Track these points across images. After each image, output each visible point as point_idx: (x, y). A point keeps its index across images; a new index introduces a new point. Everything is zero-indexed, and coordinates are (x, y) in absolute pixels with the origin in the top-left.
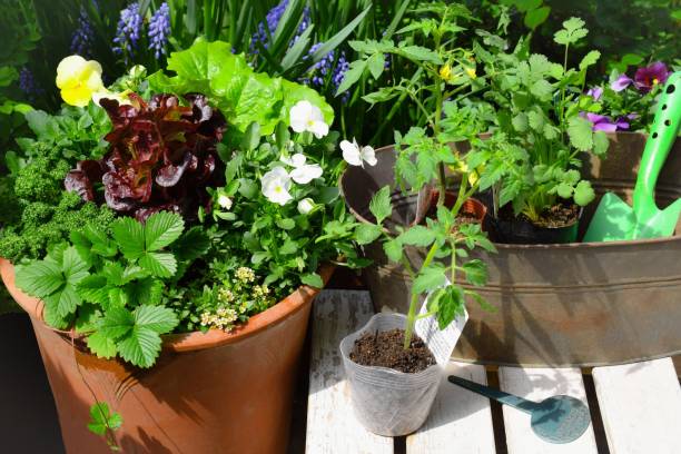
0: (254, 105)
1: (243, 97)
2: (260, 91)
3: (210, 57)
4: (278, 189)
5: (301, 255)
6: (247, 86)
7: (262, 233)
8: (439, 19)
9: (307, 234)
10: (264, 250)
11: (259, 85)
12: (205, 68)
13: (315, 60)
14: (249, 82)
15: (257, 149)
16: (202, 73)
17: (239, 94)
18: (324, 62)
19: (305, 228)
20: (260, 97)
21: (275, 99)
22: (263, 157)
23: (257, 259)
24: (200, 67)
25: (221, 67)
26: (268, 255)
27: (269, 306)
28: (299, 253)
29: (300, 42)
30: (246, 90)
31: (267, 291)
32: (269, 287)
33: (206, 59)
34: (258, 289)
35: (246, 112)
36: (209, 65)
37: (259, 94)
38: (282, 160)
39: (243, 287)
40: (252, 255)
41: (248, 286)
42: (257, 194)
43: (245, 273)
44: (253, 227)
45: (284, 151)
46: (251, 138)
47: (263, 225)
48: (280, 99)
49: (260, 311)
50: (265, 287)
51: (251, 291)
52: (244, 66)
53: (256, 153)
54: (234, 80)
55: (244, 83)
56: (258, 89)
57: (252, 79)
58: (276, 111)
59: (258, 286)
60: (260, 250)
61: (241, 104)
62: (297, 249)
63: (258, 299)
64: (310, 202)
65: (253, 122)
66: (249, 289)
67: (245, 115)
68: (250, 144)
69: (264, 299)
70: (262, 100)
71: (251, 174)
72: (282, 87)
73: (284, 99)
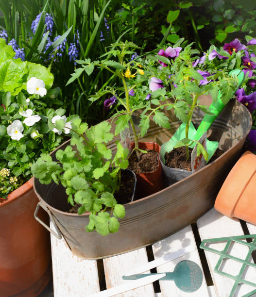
0: (13, 77)
1: (8, 72)
2: (16, 69)
4: (16, 132)
5: (32, 162)
6: (10, 67)
7: (13, 151)
8: (120, 50)
9: (34, 151)
10: (14, 159)
11: (16, 66)
13: (54, 47)
14: (10, 65)
15: (9, 106)
17: (6, 70)
18: (61, 46)
19: (33, 148)
20: (16, 72)
21: (24, 73)
22: (12, 111)
23: (11, 164)
26: (16, 162)
27: (18, 187)
28: (30, 161)
29: (45, 36)
30: (9, 69)
31: (16, 180)
32: (17, 178)
34: (12, 179)
35: (10, 80)
38: (20, 113)
39: (4, 179)
40: (8, 161)
41: (7, 178)
42: (6, 133)
43: (5, 172)
44: (7, 149)
45: (21, 109)
46: (6, 100)
47: (11, 148)
48: (26, 73)
49: (14, 190)
50: (15, 178)
51: (9, 180)
52: (8, 55)
53: (9, 109)
54: (3, 64)
55: (8, 65)
56: (15, 68)
57: (12, 63)
58: (25, 79)
59: (12, 178)
60: (12, 159)
61: (7, 76)
62: (29, 159)
63: (13, 183)
64: (36, 133)
65: (7, 92)
66: (7, 179)
67: (9, 81)
68: (6, 104)
69: (15, 184)
70: (18, 74)
71: (6, 121)
72: (27, 66)
73: (28, 72)
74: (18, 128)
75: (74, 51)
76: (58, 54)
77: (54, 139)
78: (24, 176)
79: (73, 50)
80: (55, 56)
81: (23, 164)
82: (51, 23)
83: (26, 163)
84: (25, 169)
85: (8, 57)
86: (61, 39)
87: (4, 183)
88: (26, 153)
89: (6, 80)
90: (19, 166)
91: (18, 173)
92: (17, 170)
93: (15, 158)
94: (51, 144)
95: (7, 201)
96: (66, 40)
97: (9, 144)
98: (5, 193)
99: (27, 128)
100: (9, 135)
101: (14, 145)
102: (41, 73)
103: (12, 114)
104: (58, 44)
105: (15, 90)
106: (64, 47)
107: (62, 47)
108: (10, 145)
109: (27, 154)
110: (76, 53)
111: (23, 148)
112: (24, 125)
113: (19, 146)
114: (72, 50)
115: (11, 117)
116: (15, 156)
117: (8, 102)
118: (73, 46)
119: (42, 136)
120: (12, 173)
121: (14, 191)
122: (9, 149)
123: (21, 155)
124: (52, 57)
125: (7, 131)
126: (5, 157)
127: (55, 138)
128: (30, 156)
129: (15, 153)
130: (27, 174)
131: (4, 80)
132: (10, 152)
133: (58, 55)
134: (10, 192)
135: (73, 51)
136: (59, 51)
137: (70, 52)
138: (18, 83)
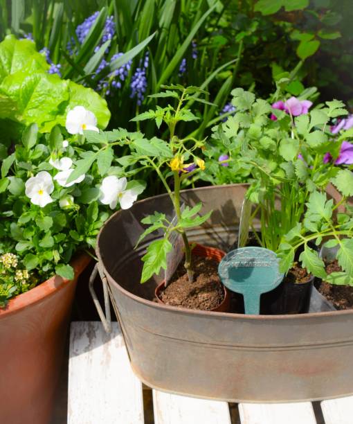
0: (43, 102)
1: (35, 94)
2: (49, 91)
3: (15, 54)
4: (41, 191)
5: (58, 249)
6: (39, 85)
7: (28, 226)
9: (65, 231)
10: (28, 240)
11: (49, 85)
12: (10, 64)
13: (112, 69)
14: (41, 82)
15: (33, 148)
16: (6, 67)
17: (31, 91)
18: (121, 70)
19: (64, 225)
20: (49, 96)
21: (61, 99)
22: (37, 156)
23: (21, 247)
24: (5, 62)
25: (23, 64)
26: (30, 245)
27: (29, 289)
28: (56, 247)
29: (100, 52)
30: (38, 88)
31: (27, 276)
32: (29, 273)
33: (11, 55)
34: (19, 273)
35: (36, 107)
36: (14, 61)
37: (49, 93)
38: (51, 162)
39: (7, 271)
40: (17, 242)
41: (11, 270)
42: (23, 193)
43: (9, 259)
44: (19, 221)
45: (53, 155)
46: (29, 138)
47: (27, 220)
48: (66, 99)
49: (21, 293)
50: (26, 272)
51: (14, 274)
52: (39, 67)
53: (31, 152)
54: (28, 79)
55: (36, 82)
56: (48, 88)
57: (44, 79)
58: (61, 109)
59: (19, 271)
60: (24, 240)
61: (32, 100)
62: (55, 243)
63: (20, 281)
64: (69, 200)
65: (32, 124)
66: (12, 272)
67: (35, 110)
68: (27, 143)
69: (24, 283)
70: (51, 98)
71: (24, 172)
72: (69, 88)
73: (69, 99)
74: (45, 185)
75: (141, 83)
76: (114, 83)
77: (95, 217)
78: (40, 272)
79: (140, 80)
80: (109, 85)
81: (42, 250)
82: (110, 32)
83: (47, 249)
84: (44, 259)
85: (38, 69)
86: (124, 59)
87: (5, 279)
88: (50, 233)
89: (29, 106)
90: (35, 253)
91: (32, 264)
92: (30, 258)
93: (30, 239)
94: (90, 223)
95: (7, 311)
96: (131, 62)
97: (23, 212)
98: (6, 296)
99: (59, 190)
100: (28, 195)
101: (32, 215)
102: (90, 103)
103: (35, 162)
104: (118, 66)
105: (43, 125)
106: (126, 72)
107: (123, 73)
108: (25, 214)
109: (53, 235)
110: (144, 86)
111: (47, 222)
112: (55, 182)
113: (40, 218)
114: (137, 80)
115: (34, 167)
116: (30, 235)
117: (32, 141)
118: (140, 74)
119: (77, 208)
120: (22, 264)
121: (21, 295)
122: (22, 220)
123: (41, 235)
124: (104, 86)
125: (25, 189)
126: (13, 235)
127: (99, 215)
128: (56, 239)
129: (32, 230)
130: (46, 269)
131: (25, 107)
132: (23, 226)
133: (114, 85)
134: (14, 296)
135: (139, 82)
136: (117, 78)
137: (134, 83)
138: (49, 114)
